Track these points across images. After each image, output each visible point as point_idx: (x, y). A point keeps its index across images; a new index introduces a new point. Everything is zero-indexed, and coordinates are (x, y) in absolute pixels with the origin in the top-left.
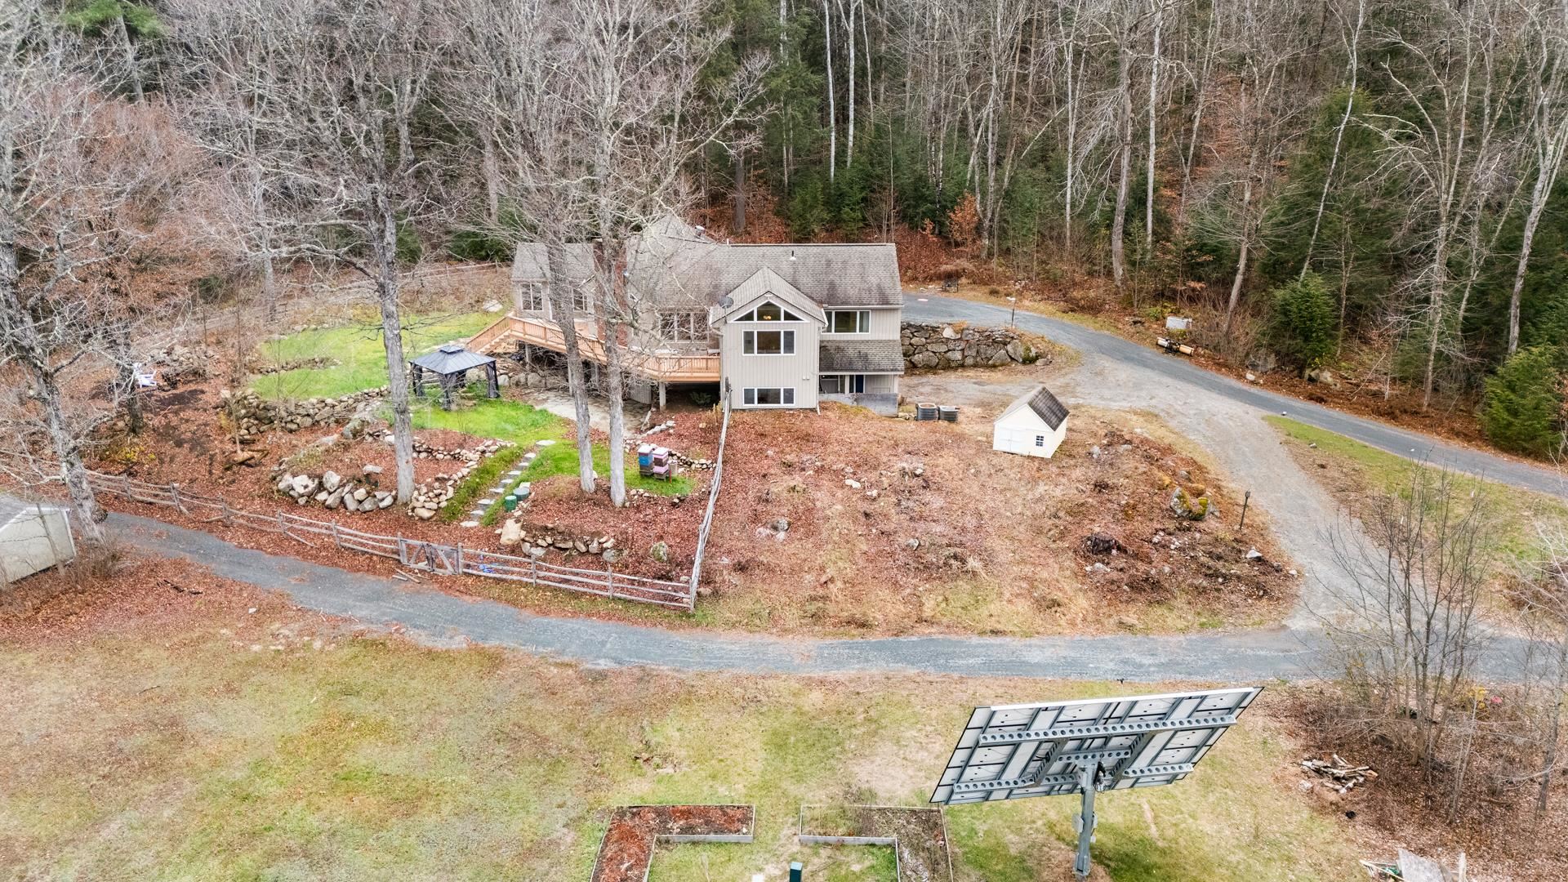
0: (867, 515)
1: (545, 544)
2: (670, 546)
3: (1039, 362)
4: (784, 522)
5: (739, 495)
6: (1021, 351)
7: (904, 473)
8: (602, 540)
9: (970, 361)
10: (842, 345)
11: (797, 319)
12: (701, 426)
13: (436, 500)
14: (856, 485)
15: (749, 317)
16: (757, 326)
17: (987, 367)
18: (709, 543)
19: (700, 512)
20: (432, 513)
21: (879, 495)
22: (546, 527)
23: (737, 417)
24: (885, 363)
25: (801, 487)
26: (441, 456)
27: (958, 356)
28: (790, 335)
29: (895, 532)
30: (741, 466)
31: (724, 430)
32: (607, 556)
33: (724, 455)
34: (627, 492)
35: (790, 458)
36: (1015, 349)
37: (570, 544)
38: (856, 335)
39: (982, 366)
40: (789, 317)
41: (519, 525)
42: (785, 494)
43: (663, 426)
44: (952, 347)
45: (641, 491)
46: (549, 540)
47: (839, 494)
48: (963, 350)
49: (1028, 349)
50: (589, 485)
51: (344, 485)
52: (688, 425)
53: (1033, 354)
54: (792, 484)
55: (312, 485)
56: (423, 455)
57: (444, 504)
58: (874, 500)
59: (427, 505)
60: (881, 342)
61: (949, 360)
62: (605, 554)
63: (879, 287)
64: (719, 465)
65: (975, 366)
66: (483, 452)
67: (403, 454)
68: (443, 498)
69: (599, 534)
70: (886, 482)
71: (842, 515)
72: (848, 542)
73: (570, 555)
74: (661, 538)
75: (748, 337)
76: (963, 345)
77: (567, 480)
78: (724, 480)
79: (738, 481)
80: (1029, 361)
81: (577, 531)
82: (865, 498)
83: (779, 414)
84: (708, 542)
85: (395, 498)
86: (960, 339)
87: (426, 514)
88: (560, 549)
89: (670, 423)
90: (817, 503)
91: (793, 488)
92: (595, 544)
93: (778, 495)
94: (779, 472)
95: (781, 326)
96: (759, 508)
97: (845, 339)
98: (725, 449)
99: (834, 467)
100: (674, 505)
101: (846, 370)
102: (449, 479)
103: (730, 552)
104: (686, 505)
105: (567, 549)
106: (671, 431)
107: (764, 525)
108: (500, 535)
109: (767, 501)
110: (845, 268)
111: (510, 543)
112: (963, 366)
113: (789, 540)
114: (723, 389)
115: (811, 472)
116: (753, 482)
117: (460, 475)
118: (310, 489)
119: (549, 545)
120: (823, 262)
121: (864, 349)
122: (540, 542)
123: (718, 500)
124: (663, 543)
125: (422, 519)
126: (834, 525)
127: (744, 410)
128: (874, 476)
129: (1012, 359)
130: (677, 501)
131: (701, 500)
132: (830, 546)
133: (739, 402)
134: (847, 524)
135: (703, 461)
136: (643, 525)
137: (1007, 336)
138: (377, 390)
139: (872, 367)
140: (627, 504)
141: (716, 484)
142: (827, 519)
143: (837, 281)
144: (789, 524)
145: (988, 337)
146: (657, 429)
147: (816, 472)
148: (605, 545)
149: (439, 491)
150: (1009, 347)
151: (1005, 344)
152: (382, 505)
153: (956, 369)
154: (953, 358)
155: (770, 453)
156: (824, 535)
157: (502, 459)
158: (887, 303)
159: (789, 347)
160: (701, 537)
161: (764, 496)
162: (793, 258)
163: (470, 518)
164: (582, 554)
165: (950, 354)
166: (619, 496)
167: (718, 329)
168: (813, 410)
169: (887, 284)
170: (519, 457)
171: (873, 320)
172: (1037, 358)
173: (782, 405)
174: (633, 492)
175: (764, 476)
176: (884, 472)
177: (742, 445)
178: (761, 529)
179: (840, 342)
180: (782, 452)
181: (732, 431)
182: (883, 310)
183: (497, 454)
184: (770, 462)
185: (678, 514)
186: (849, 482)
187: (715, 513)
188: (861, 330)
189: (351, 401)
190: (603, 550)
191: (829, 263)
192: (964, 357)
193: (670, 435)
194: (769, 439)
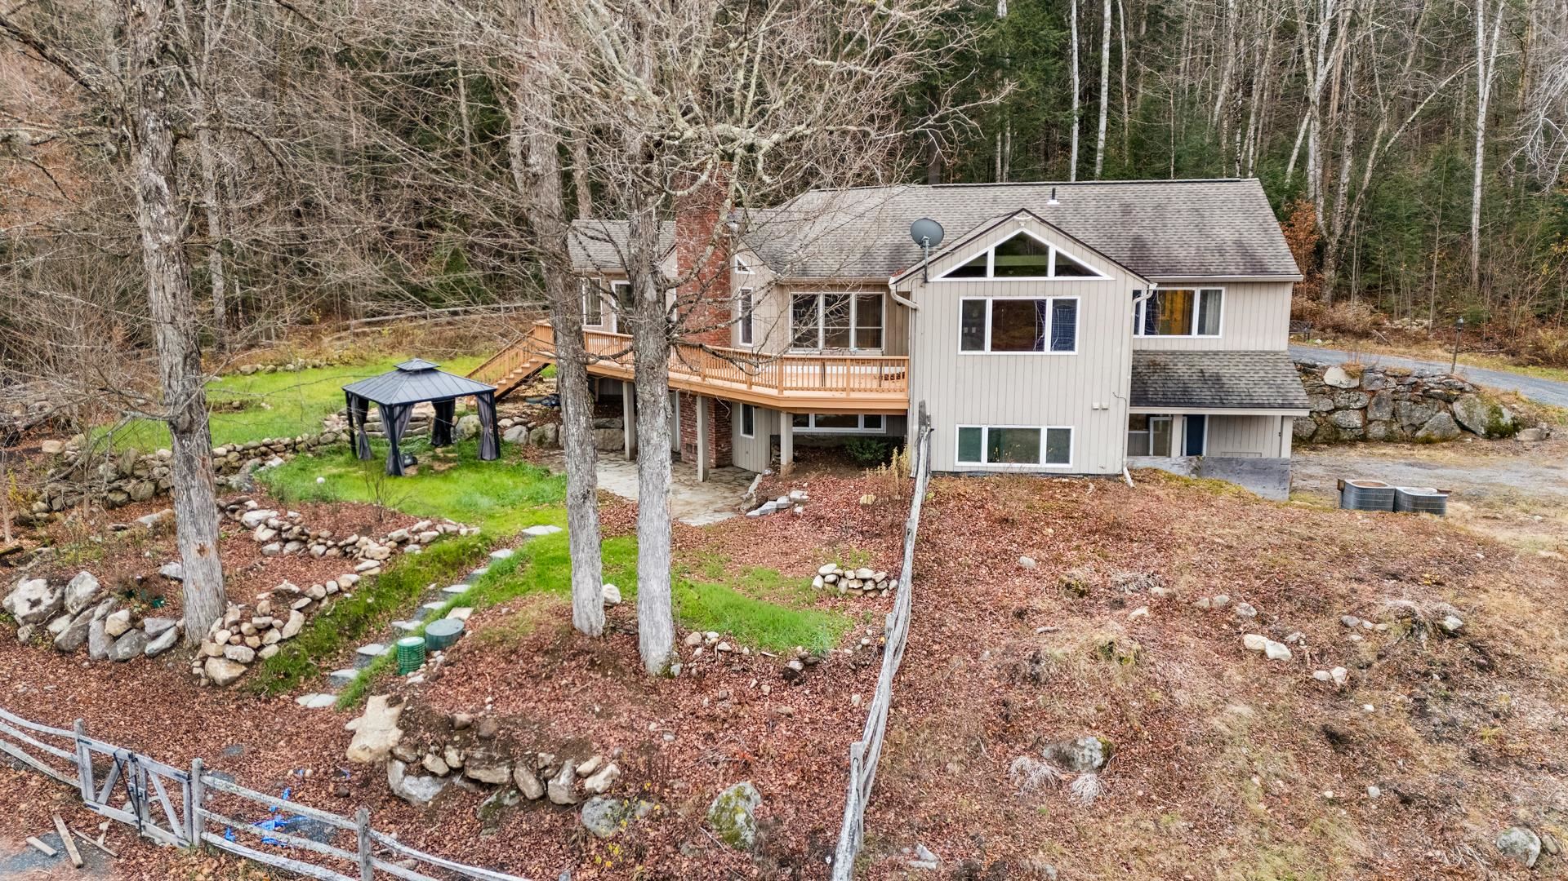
0: (1335, 739)
1: (440, 768)
2: (768, 797)
3: (1524, 435)
4: (1091, 746)
5: (956, 660)
6: (1482, 414)
7: (1412, 624)
8: (585, 767)
9: (1377, 430)
10: (1159, 359)
11: (1089, 273)
12: (864, 499)
13: (254, 641)
14: (1275, 650)
15: (975, 269)
16: (993, 289)
17: (1413, 441)
18: (880, 796)
19: (856, 698)
20: (237, 671)
21: (1353, 683)
22: (451, 722)
23: (944, 485)
24: (1262, 393)
25: (1128, 647)
26: (321, 549)
27: (1355, 419)
28: (1066, 310)
29: (1447, 801)
30: (960, 589)
31: (915, 511)
32: (595, 816)
33: (917, 562)
34: (679, 637)
35: (1081, 574)
36: (1469, 410)
37: (501, 774)
38: (1193, 341)
39: (1403, 440)
40: (1067, 268)
41: (396, 710)
42: (1084, 663)
43: (783, 500)
44: (1343, 402)
45: (713, 636)
46: (453, 757)
47: (1234, 673)
48: (1364, 409)
49: (1495, 411)
50: (589, 617)
51: (96, 604)
52: (836, 498)
53: (1507, 419)
54: (1102, 638)
55: (48, 600)
56: (291, 547)
57: (269, 652)
58: (1341, 693)
59: (230, 652)
60: (1246, 354)
61: (1336, 428)
62: (587, 809)
63: (1239, 244)
64: (905, 586)
65: (1389, 439)
66: (403, 542)
67: (190, 530)
68: (274, 635)
69: (579, 748)
70: (1366, 650)
71: (1258, 734)
72: (1300, 823)
73: (499, 805)
74: (745, 770)
75: (972, 311)
76: (1364, 399)
77: (547, 605)
78: (916, 620)
79: (952, 625)
80: (1500, 433)
81: (527, 737)
82: (1312, 688)
83: (1041, 483)
84: (876, 791)
85: (181, 636)
86: (1359, 388)
87: (220, 671)
88: (477, 782)
89: (796, 494)
90: (1178, 694)
91: (1109, 649)
92: (564, 778)
93: (1066, 666)
94: (1056, 607)
95: (1046, 289)
96: (1013, 696)
97: (1168, 347)
98: (918, 548)
99: (1204, 602)
100: (789, 676)
101: (1177, 404)
102: (302, 595)
103: (937, 830)
104: (823, 681)
105: (491, 787)
106: (799, 510)
107: (1032, 749)
108: (353, 733)
109: (1035, 678)
110: (1162, 217)
111: (366, 757)
112: (1364, 439)
113: (1111, 803)
114: (913, 426)
115: (1144, 611)
116: (988, 630)
117: (332, 586)
118: (42, 608)
119: (453, 771)
120: (1115, 206)
121: (1211, 366)
122: (429, 761)
123: (902, 670)
124: (748, 787)
125: (213, 684)
126: (1241, 763)
127: (957, 474)
128: (1324, 629)
129: (1463, 428)
130: (796, 665)
131: (857, 668)
132: (1244, 833)
133: (948, 457)
134: (1276, 763)
135: (866, 573)
136: (706, 727)
137: (1450, 386)
138: (287, 440)
139: (1235, 400)
140: (676, 669)
141: (897, 626)
142: (1217, 743)
143: (1148, 236)
144: (1107, 752)
145: (1414, 386)
146: (769, 506)
147: (1157, 610)
148: (589, 784)
149: (267, 620)
150: (1457, 407)
151: (1449, 400)
152: (153, 647)
153: (1352, 443)
154: (1344, 423)
155: (1027, 561)
156: (1219, 791)
157: (438, 558)
158: (1264, 271)
159: (1065, 339)
160: (856, 781)
161: (1026, 668)
162: (1054, 202)
163: (324, 686)
164: (529, 804)
165: (1338, 415)
166: (657, 648)
167: (907, 295)
168: (1116, 478)
169: (1254, 240)
170: (477, 556)
171: (1230, 305)
172: (1516, 427)
173: (1043, 465)
174: (693, 638)
175: (1020, 614)
176: (1352, 621)
177: (958, 542)
178: (1025, 761)
179: (1156, 353)
180: (1057, 560)
181: (934, 511)
182: (1253, 283)
183: (430, 549)
184: (1030, 582)
185: (797, 701)
186: (1253, 641)
187: (894, 705)
188: (1201, 331)
189: (233, 456)
190: (584, 796)
191: (1127, 209)
192: (1367, 422)
193: (795, 516)
194: (1021, 533)
